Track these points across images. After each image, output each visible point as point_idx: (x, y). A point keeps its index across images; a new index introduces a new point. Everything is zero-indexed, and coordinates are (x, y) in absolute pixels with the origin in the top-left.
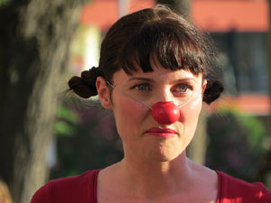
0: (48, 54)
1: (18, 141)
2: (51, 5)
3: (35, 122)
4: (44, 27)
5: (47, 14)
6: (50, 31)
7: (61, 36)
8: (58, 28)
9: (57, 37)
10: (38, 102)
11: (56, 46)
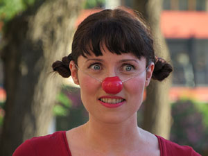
0: (51, 53)
1: (27, 119)
2: (53, 15)
3: (40, 105)
4: (48, 32)
5: (50, 23)
6: (52, 36)
7: (60, 40)
8: (58, 33)
9: (57, 40)
10: (42, 90)
11: (56, 47)
